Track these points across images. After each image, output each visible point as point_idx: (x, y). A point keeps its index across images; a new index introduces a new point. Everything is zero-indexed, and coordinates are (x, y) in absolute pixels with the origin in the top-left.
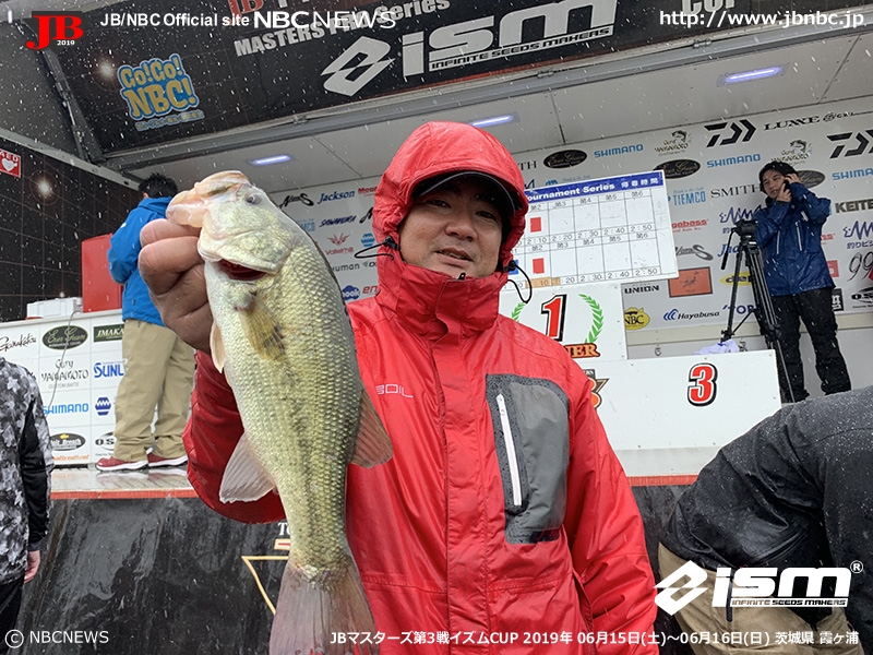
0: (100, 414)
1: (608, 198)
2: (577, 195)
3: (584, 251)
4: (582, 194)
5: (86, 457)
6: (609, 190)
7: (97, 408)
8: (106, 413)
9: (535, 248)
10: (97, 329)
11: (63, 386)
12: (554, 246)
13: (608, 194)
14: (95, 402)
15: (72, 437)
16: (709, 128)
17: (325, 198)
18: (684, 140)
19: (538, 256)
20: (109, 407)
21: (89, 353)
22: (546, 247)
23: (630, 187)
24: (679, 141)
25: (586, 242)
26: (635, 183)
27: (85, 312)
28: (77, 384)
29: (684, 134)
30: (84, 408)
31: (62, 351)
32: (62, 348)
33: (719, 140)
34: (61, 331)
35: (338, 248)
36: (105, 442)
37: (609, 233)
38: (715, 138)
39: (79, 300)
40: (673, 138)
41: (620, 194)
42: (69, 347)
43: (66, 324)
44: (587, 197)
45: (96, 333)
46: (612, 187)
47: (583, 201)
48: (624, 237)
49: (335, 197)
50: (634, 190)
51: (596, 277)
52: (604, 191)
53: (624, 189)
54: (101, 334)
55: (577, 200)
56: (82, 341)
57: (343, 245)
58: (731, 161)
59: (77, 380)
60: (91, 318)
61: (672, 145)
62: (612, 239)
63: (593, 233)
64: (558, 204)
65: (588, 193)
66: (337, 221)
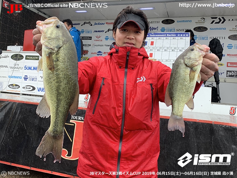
0: (25, 80)
1: (174, 38)
2: (165, 36)
3: (164, 53)
4: (166, 36)
5: (20, 91)
6: (174, 36)
7: (24, 78)
8: (26, 80)
9: (151, 50)
10: (26, 56)
11: (15, 71)
12: (156, 50)
13: (174, 37)
14: (24, 76)
15: (16, 85)
16: (212, 18)
17: (96, 24)
18: (204, 21)
19: (151, 52)
20: (27, 78)
21: (23, 63)
22: (154, 50)
23: (180, 36)
24: (202, 21)
25: (165, 50)
26: (181, 35)
27: (23, 51)
28: (19, 71)
29: (204, 19)
30: (20, 78)
31: (16, 61)
32: (16, 60)
33: (214, 22)
34: (16, 55)
35: (98, 39)
36: (25, 88)
37: (172, 49)
38: (213, 21)
39: (22, 47)
40: (201, 20)
41: (177, 38)
42: (18, 60)
43: (18, 53)
44: (167, 37)
45: (26, 57)
46: (175, 35)
47: (166, 38)
48: (176, 50)
49: (99, 24)
50: (181, 37)
51: (166, 61)
52: (173, 36)
53: (179, 36)
54: (27, 58)
55: (165, 38)
56: (22, 59)
57: (99, 39)
58: (217, 29)
59: (19, 70)
60: (25, 53)
61: (200, 22)
62: (173, 50)
63: (168, 48)
64: (159, 38)
65: (168, 36)
66: (99, 31)
